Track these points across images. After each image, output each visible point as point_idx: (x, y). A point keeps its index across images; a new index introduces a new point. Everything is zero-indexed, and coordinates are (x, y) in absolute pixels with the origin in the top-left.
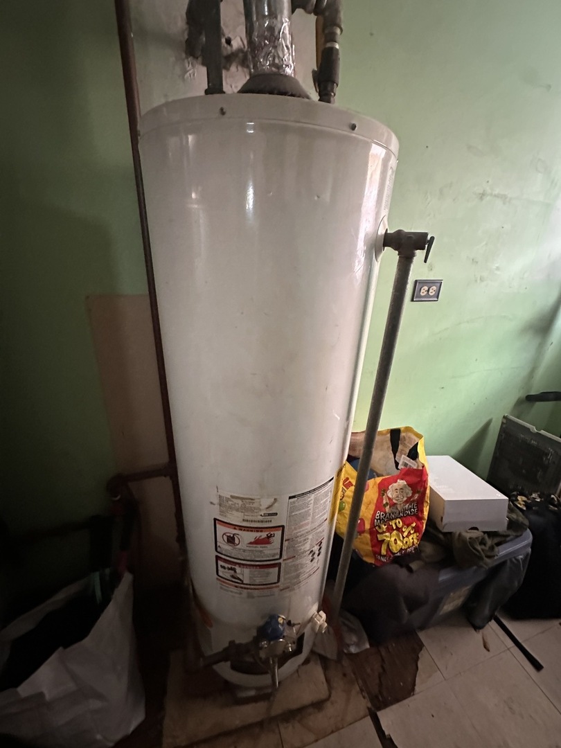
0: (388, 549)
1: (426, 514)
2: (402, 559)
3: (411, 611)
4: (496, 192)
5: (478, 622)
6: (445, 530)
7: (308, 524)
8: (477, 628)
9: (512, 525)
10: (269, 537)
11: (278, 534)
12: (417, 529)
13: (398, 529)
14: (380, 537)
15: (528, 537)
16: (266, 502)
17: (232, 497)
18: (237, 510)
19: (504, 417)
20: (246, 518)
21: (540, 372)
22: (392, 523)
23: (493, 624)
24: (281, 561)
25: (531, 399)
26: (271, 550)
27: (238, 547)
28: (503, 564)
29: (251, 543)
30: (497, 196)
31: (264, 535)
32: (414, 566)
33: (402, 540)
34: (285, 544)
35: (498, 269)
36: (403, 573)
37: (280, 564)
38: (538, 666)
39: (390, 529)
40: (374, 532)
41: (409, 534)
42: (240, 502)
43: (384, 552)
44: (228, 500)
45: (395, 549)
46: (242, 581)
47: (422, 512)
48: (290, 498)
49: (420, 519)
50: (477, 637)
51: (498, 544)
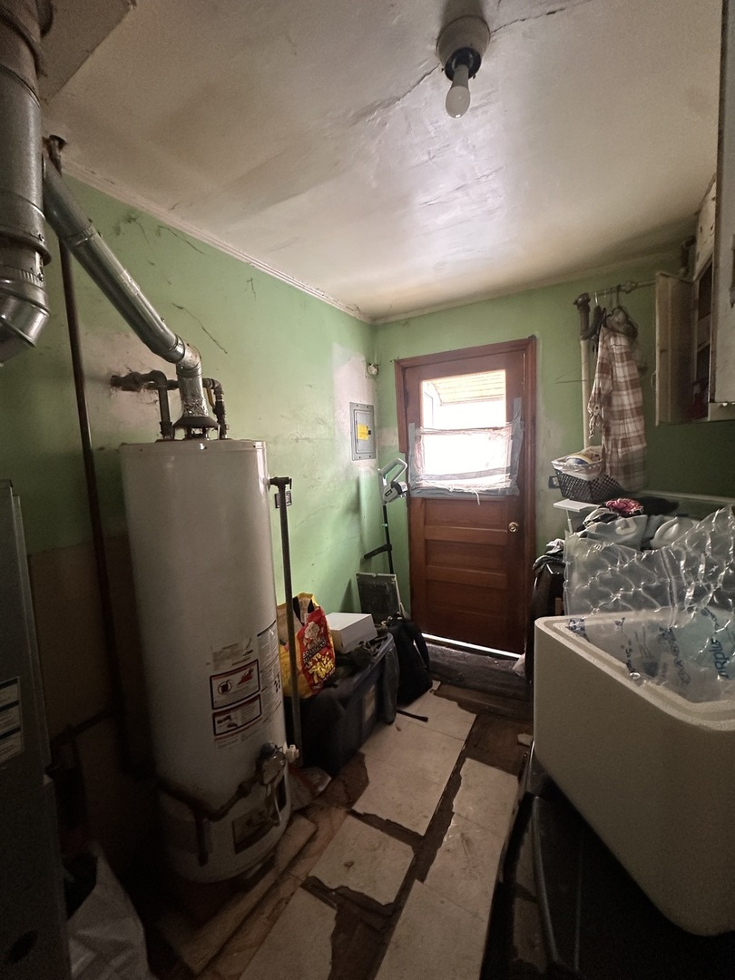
0: (319, 677)
1: (332, 642)
2: (329, 682)
3: (345, 707)
4: (303, 437)
5: (390, 718)
6: (348, 651)
7: (269, 657)
8: (391, 723)
9: (381, 633)
10: (250, 672)
11: (255, 667)
12: (330, 656)
13: (320, 660)
14: (310, 672)
15: (391, 637)
16: (245, 644)
17: (224, 648)
18: (228, 658)
19: (357, 575)
20: (235, 661)
21: (366, 538)
22: (315, 658)
23: (398, 715)
24: (259, 692)
25: (368, 557)
26: (253, 683)
27: (232, 691)
28: (384, 658)
29: (239, 683)
30: (306, 439)
31: (246, 672)
32: (337, 683)
33: (324, 667)
34: (261, 675)
35: (319, 478)
36: (332, 689)
37: (259, 695)
38: (425, 719)
39: (315, 663)
40: (305, 671)
41: (327, 661)
42: (229, 650)
43: (316, 681)
44: (220, 652)
45: (322, 675)
46: (236, 725)
47: (329, 641)
48: (259, 635)
49: (329, 648)
50: (393, 727)
51: (378, 647)
